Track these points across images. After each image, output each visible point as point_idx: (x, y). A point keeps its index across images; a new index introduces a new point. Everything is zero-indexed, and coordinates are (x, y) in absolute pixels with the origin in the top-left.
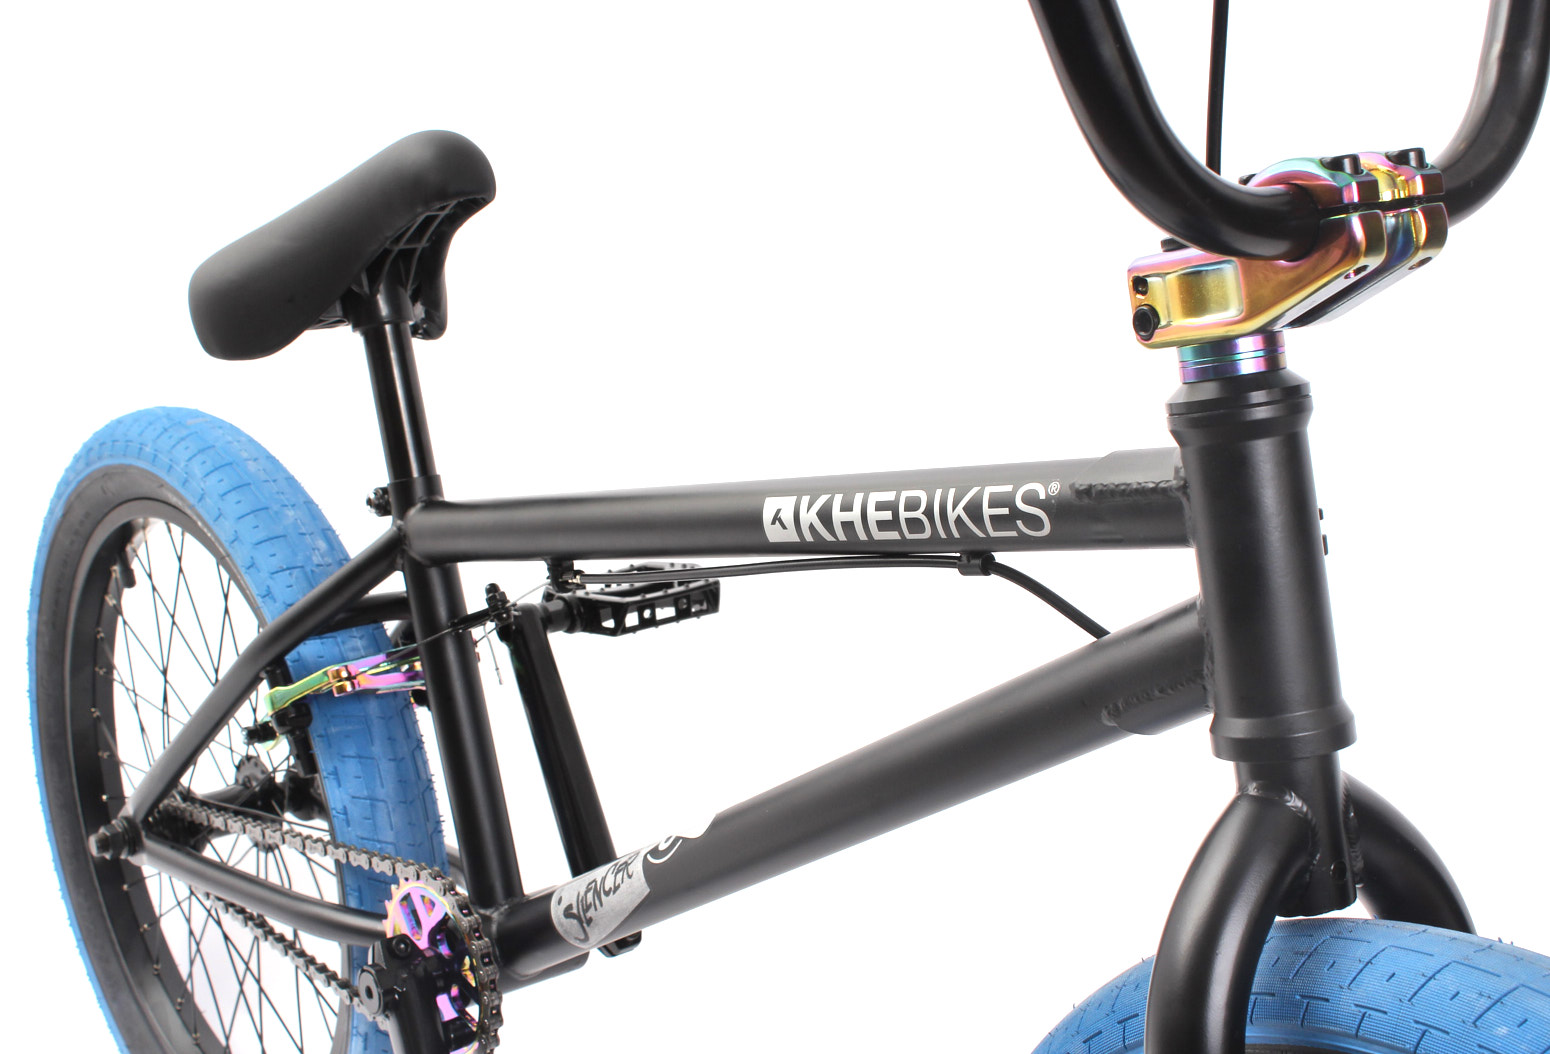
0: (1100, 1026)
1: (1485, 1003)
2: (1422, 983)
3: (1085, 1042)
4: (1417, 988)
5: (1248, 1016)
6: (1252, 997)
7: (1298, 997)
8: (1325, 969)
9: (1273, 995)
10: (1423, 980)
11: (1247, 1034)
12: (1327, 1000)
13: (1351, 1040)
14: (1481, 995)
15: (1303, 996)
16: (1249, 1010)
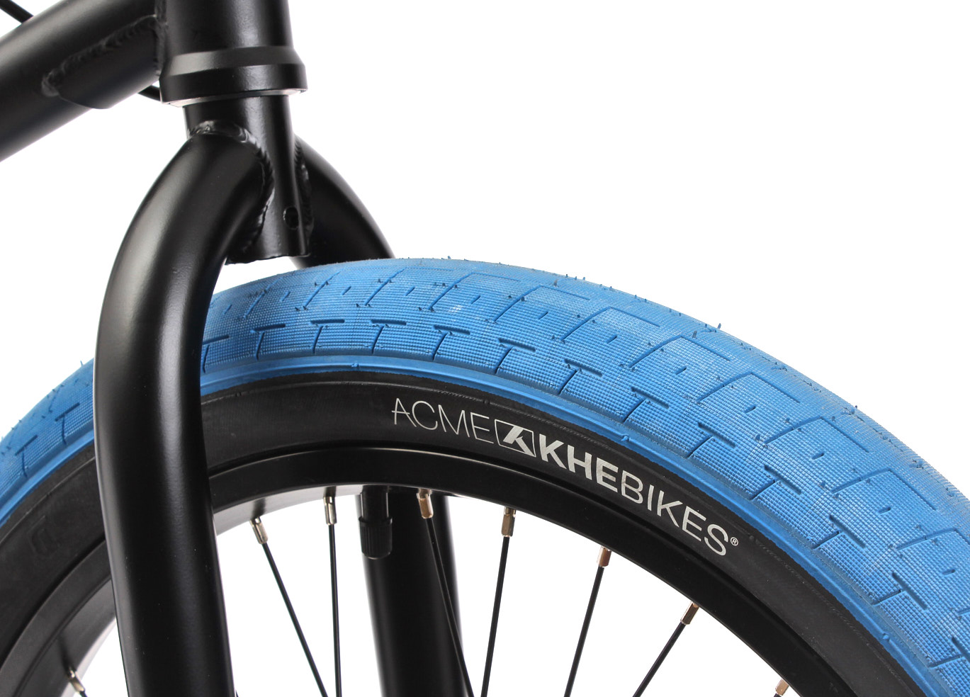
0: (35, 430)
1: (440, 290)
2: (378, 288)
3: (17, 454)
4: (373, 293)
5: (201, 367)
6: (204, 347)
7: (253, 332)
8: (281, 301)
9: (227, 337)
10: (379, 285)
11: (201, 385)
12: (283, 326)
13: (308, 359)
14: (435, 285)
15: (257, 329)
16: (202, 358)
